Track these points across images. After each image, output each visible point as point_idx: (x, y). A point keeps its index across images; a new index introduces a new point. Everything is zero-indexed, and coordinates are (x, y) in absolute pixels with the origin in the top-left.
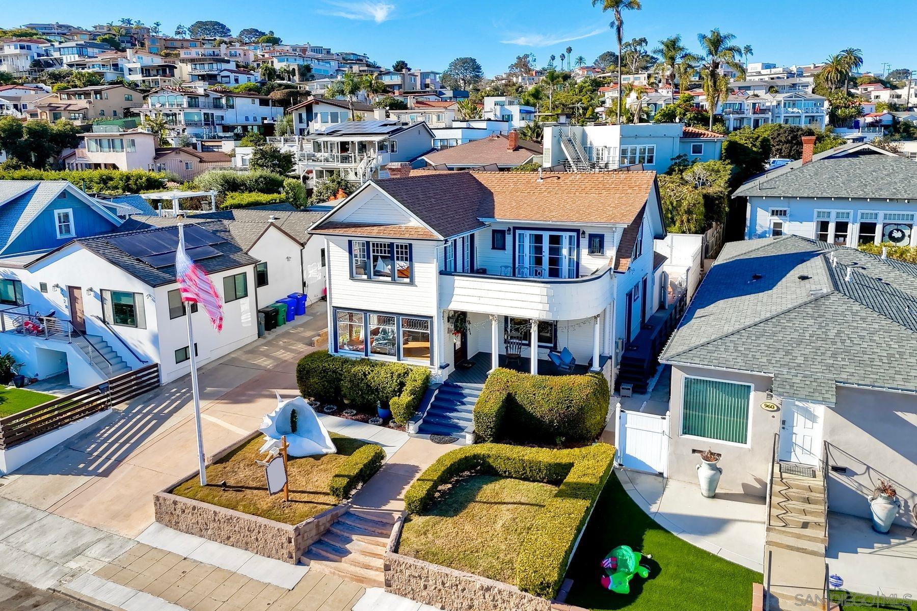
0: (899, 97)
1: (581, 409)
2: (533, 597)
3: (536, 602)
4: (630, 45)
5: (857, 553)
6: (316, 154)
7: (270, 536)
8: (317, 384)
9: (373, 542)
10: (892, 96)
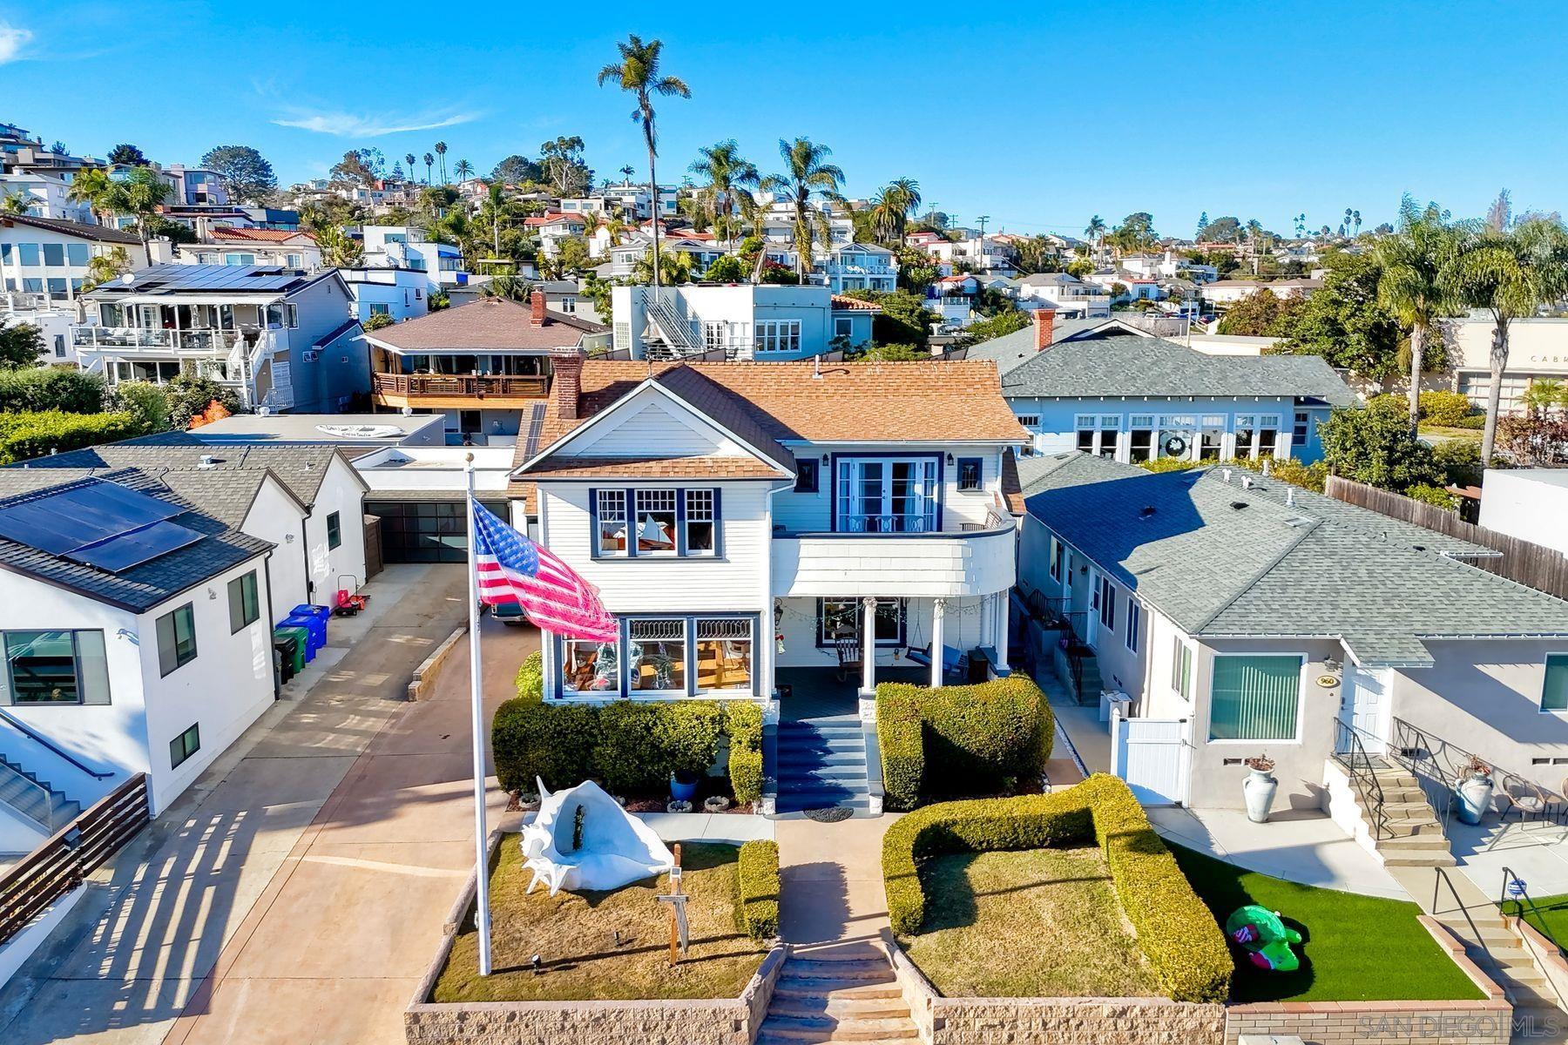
0: (963, 253)
1: (1035, 730)
2: (1197, 1006)
3: (1202, 1011)
4: (554, 147)
5: (1476, 853)
6: (111, 330)
7: (694, 1028)
8: (541, 759)
9: (866, 995)
10: (955, 252)
